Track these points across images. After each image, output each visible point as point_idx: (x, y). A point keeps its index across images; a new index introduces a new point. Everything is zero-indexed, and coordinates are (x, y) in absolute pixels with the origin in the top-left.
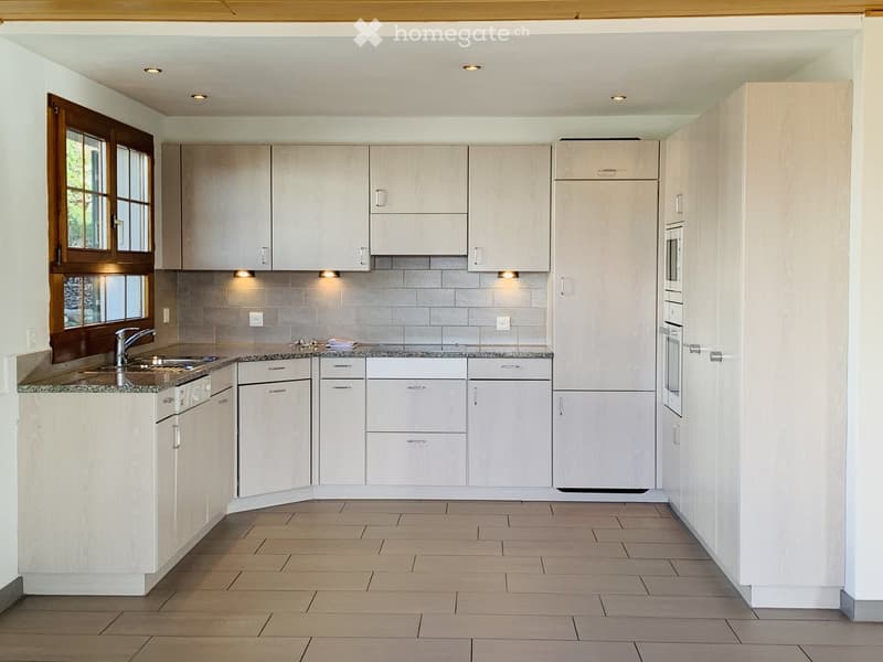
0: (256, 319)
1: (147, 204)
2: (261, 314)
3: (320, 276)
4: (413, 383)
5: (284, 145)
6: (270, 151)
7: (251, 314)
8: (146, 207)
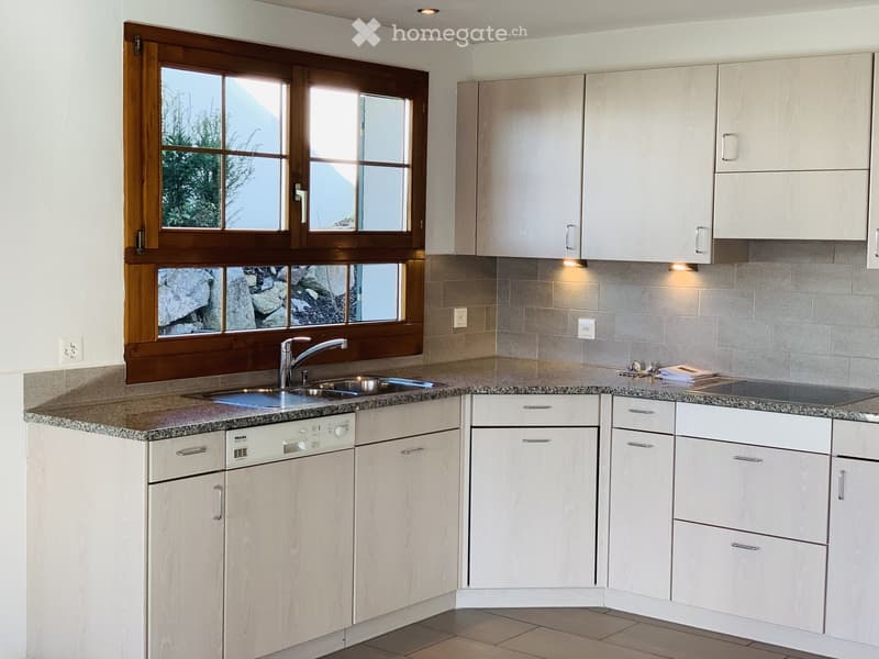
0: (587, 328)
1: (408, 166)
2: (592, 322)
3: (670, 270)
4: (743, 451)
5: (601, 73)
6: (582, 85)
7: (581, 321)
8: (406, 169)
